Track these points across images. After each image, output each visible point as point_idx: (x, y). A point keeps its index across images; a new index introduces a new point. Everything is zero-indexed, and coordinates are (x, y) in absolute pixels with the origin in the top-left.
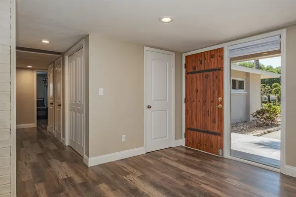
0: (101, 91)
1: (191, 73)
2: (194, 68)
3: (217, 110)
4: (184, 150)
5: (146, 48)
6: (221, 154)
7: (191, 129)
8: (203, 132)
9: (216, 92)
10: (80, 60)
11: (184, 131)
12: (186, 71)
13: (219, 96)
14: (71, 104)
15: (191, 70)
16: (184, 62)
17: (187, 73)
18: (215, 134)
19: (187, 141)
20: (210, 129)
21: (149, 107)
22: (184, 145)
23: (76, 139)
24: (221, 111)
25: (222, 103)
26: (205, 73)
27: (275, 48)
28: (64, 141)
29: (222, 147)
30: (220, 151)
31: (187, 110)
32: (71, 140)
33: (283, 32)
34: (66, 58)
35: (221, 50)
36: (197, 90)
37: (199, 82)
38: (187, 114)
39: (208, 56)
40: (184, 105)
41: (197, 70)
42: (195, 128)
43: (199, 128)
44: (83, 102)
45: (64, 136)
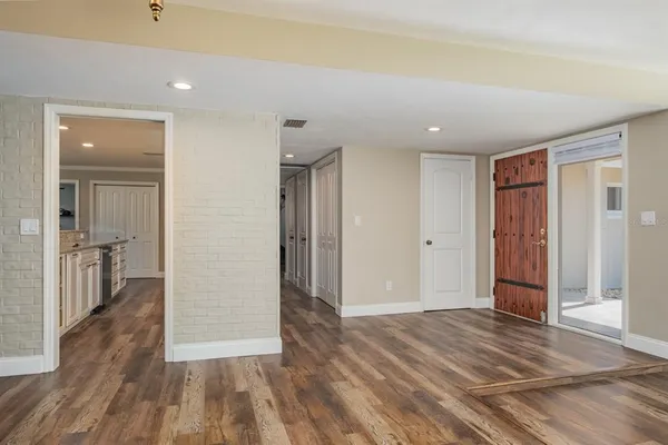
0: (358, 220)
1: (503, 188)
2: (507, 180)
3: (538, 249)
4: (492, 315)
5: (423, 155)
6: (543, 318)
7: (504, 281)
8: (519, 284)
9: (537, 220)
10: (331, 177)
11: (492, 284)
12: (496, 185)
13: (541, 227)
14: (320, 238)
15: (503, 185)
16: (492, 171)
17: (497, 189)
18: (536, 287)
19: (497, 300)
20: (528, 280)
21: (429, 243)
22: (492, 308)
23: (326, 286)
24: (544, 249)
25: (545, 237)
26: (522, 190)
27: (615, 151)
28: (310, 291)
29: (545, 309)
30: (543, 314)
31: (497, 249)
32: (320, 289)
33: (624, 128)
34: (314, 172)
35: (544, 152)
36: (511, 218)
37: (513, 204)
38: (496, 256)
39: (526, 162)
40: (492, 240)
41: (511, 184)
42: (509, 278)
43: (513, 279)
44: (336, 235)
45: (310, 284)
